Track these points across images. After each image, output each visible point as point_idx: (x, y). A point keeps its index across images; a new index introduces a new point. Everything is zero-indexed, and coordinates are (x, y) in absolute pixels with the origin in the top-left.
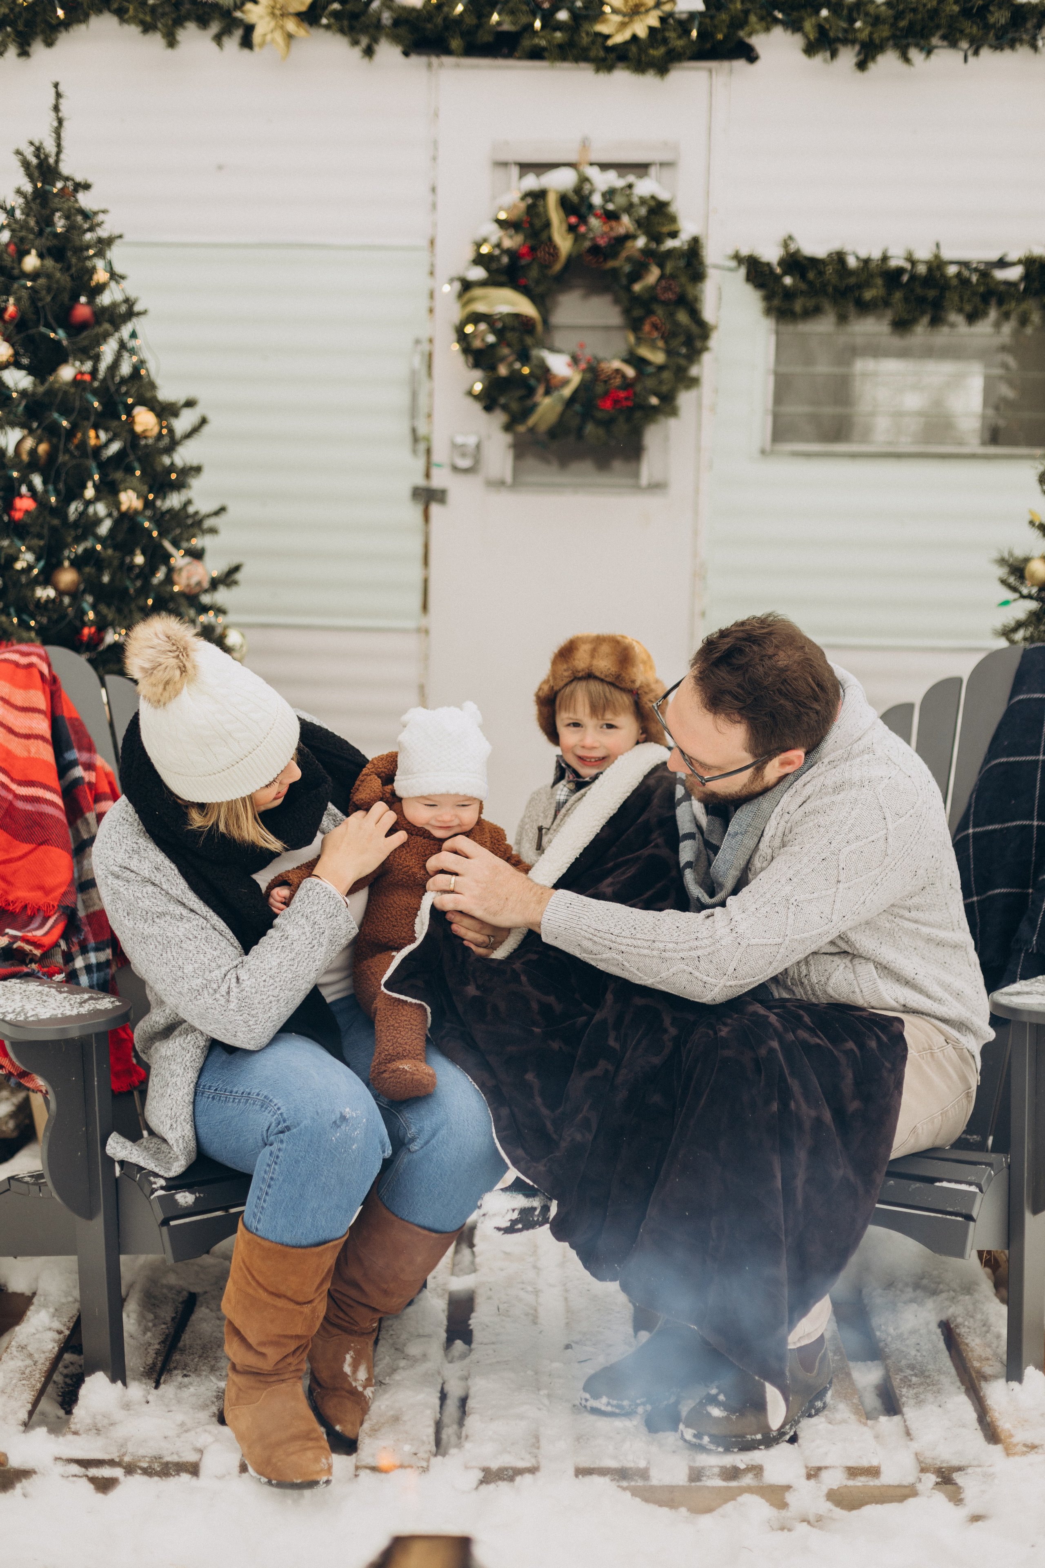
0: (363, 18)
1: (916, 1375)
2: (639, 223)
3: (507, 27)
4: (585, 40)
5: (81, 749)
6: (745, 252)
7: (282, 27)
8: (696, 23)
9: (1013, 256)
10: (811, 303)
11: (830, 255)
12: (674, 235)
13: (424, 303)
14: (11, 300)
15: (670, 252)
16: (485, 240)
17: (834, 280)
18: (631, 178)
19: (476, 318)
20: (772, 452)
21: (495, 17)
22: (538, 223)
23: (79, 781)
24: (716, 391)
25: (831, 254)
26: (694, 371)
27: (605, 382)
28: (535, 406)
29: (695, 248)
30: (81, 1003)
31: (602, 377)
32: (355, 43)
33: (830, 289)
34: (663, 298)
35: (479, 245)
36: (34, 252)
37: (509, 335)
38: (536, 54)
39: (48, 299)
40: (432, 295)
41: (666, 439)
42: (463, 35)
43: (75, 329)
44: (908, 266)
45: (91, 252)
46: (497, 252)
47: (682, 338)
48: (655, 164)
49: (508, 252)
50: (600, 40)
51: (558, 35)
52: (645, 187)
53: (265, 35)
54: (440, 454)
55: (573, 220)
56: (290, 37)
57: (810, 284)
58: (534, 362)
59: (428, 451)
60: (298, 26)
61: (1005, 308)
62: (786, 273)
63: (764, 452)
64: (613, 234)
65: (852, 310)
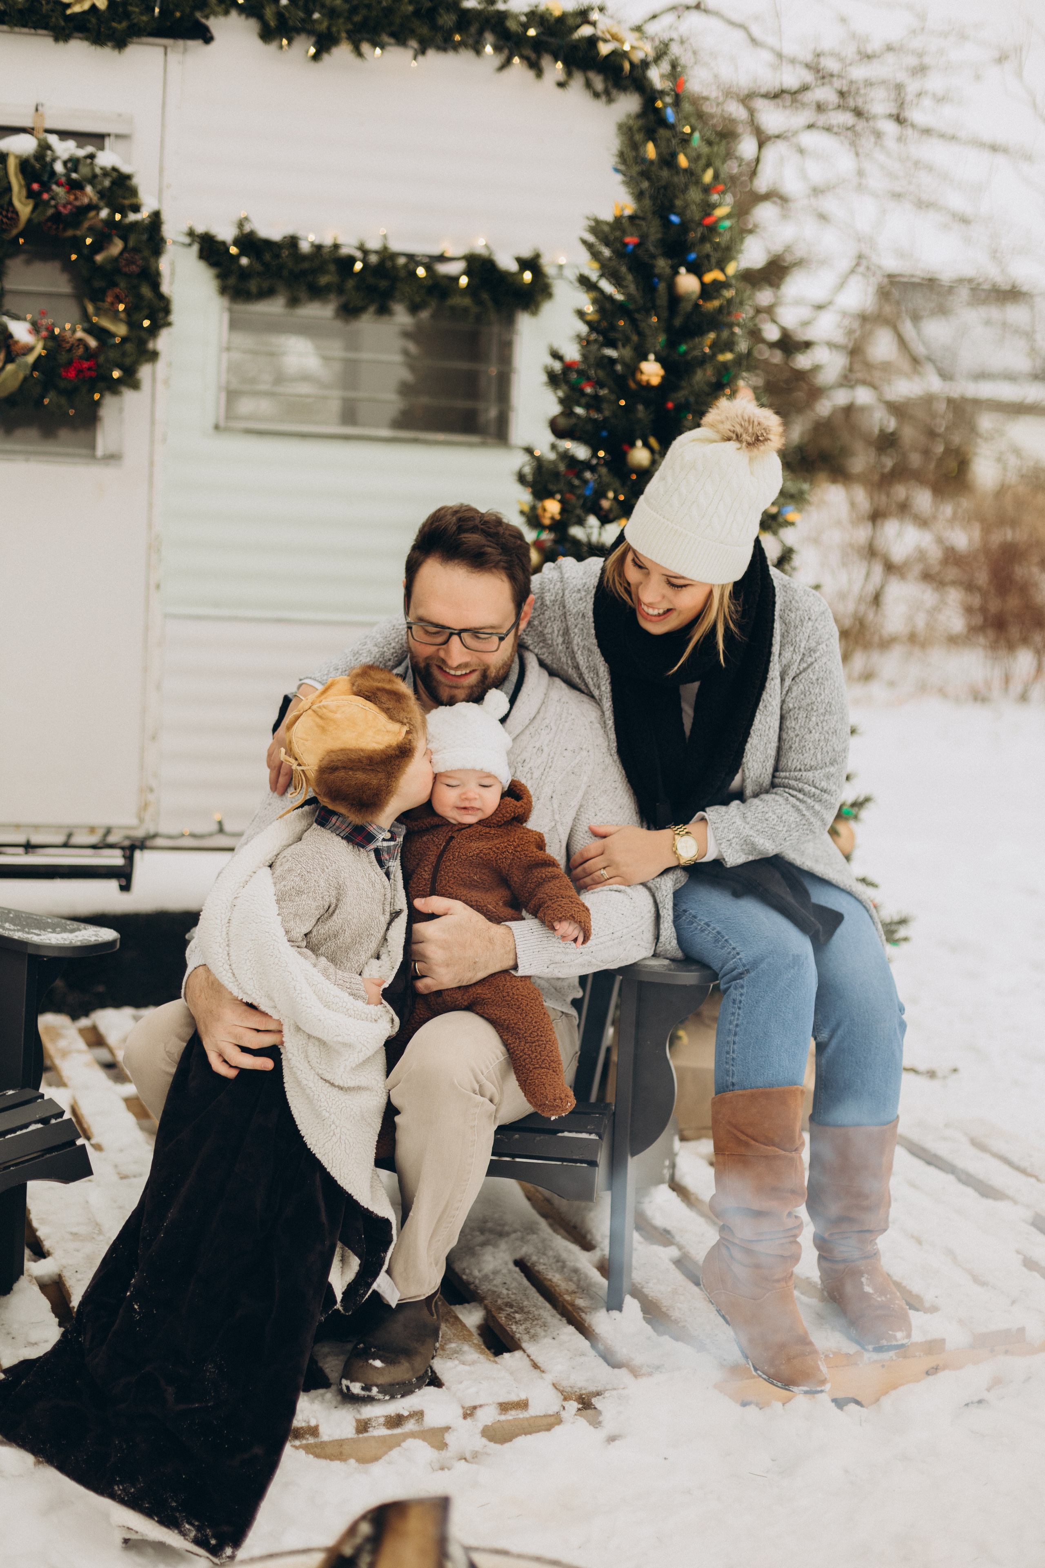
1: (516, 1312)
2: (102, 194)
6: (200, 229)
9: (453, 251)
10: (265, 285)
11: (283, 239)
15: (135, 224)
17: (289, 263)
18: (90, 149)
20: (225, 429)
25: (283, 237)
26: (151, 346)
27: (69, 351)
29: (156, 221)
31: (68, 346)
34: (126, 270)
41: (121, 410)
44: (358, 254)
47: (146, 312)
48: (109, 136)
50: (59, 8)
52: (106, 159)
55: (35, 186)
57: (266, 265)
61: (448, 302)
62: (242, 253)
63: (217, 427)
64: (78, 203)
65: (303, 295)
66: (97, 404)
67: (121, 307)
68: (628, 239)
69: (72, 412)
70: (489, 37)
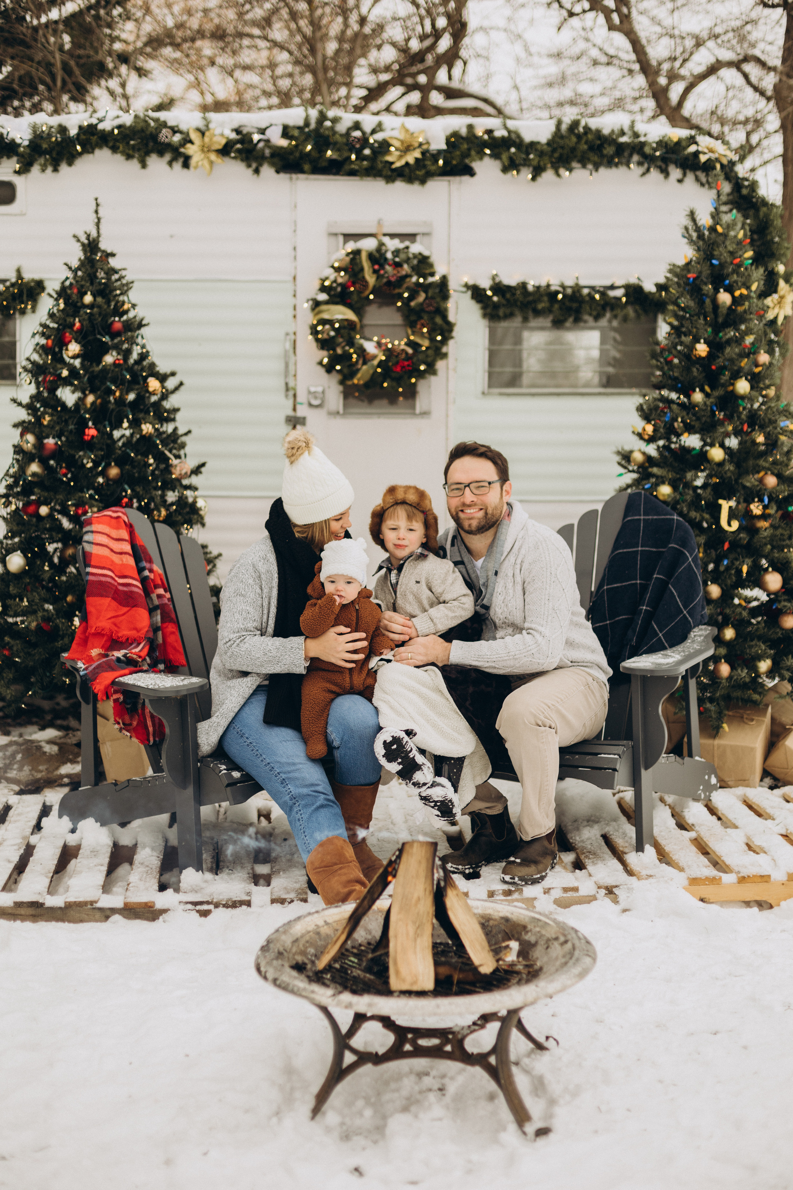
0: (254, 153)
1: (592, 855)
2: (413, 268)
3: (335, 157)
4: (380, 166)
5: (146, 561)
6: (471, 283)
7: (208, 158)
8: (442, 156)
9: (618, 283)
10: (508, 311)
11: (518, 284)
12: (432, 274)
13: (291, 312)
14: (77, 320)
15: (431, 284)
16: (327, 278)
17: (521, 298)
18: (407, 243)
19: (323, 322)
20: (489, 394)
21: (329, 153)
22: (357, 269)
23: (147, 577)
24: (456, 360)
26: (444, 350)
27: (397, 356)
28: (358, 370)
29: (444, 281)
30: (182, 680)
31: (397, 353)
32: (249, 166)
33: (519, 303)
34: (427, 309)
35: (323, 280)
36: (89, 293)
37: (342, 331)
38: (352, 173)
39: (100, 319)
40: (295, 308)
41: (429, 387)
42: (311, 162)
43: (114, 335)
44: (561, 289)
45: (118, 292)
46: (334, 285)
47: (439, 332)
48: (420, 234)
49: (340, 284)
50: (388, 165)
51: (365, 163)
52: (416, 248)
53: (198, 162)
54: (302, 397)
55: (376, 267)
56: (211, 163)
57: (508, 300)
58: (357, 346)
59: (295, 396)
60: (218, 157)
61: (615, 312)
62: (494, 294)
63: (483, 393)
64: (399, 275)
65: (531, 314)
66: (415, 385)
67: (425, 330)
68: (689, 275)
69: (401, 390)
70: (636, 158)
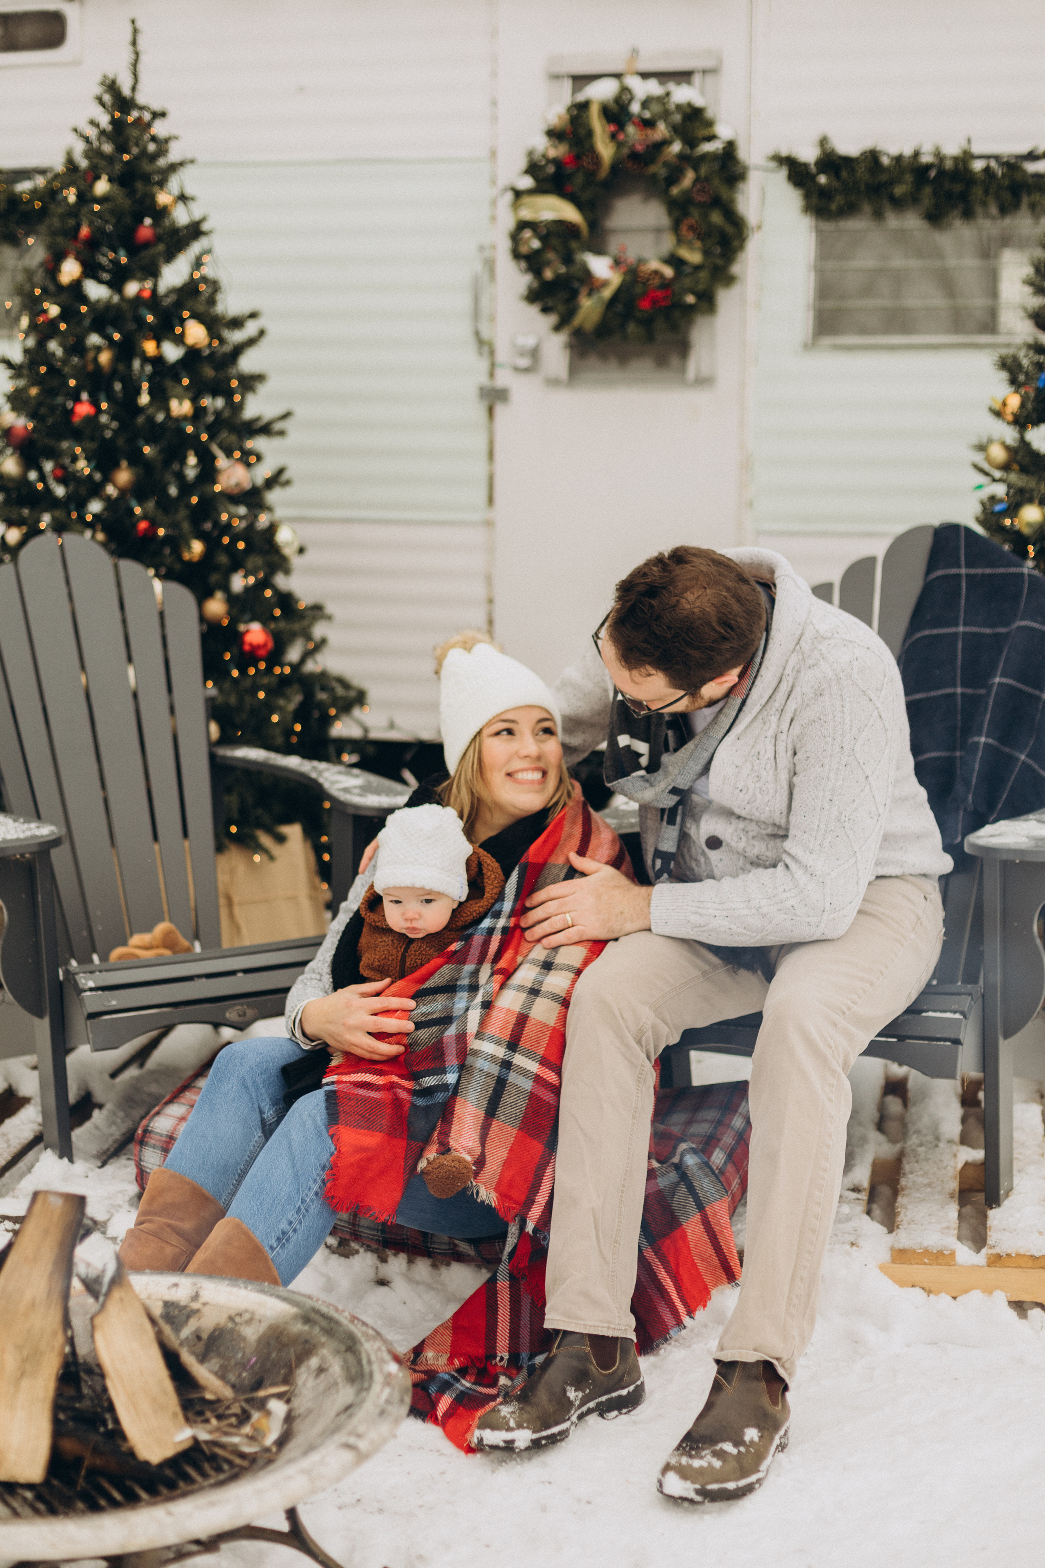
2: (675, 129)
10: (847, 202)
11: (864, 154)
12: (712, 138)
13: (488, 213)
14: (85, 223)
16: (536, 150)
17: (867, 177)
18: (672, 86)
20: (814, 346)
22: (582, 133)
24: (762, 286)
25: (865, 152)
26: (733, 270)
27: (645, 283)
28: (579, 307)
29: (730, 151)
31: (642, 278)
33: (865, 187)
34: (698, 200)
35: (531, 154)
36: (104, 177)
37: (554, 240)
41: (713, 336)
43: (134, 248)
44: (936, 161)
46: (544, 161)
47: (718, 239)
48: (699, 72)
49: (554, 161)
54: (501, 355)
55: (612, 128)
57: (844, 183)
58: (577, 265)
59: (492, 353)
62: (821, 172)
63: (804, 346)
64: (650, 141)
65: (886, 206)
